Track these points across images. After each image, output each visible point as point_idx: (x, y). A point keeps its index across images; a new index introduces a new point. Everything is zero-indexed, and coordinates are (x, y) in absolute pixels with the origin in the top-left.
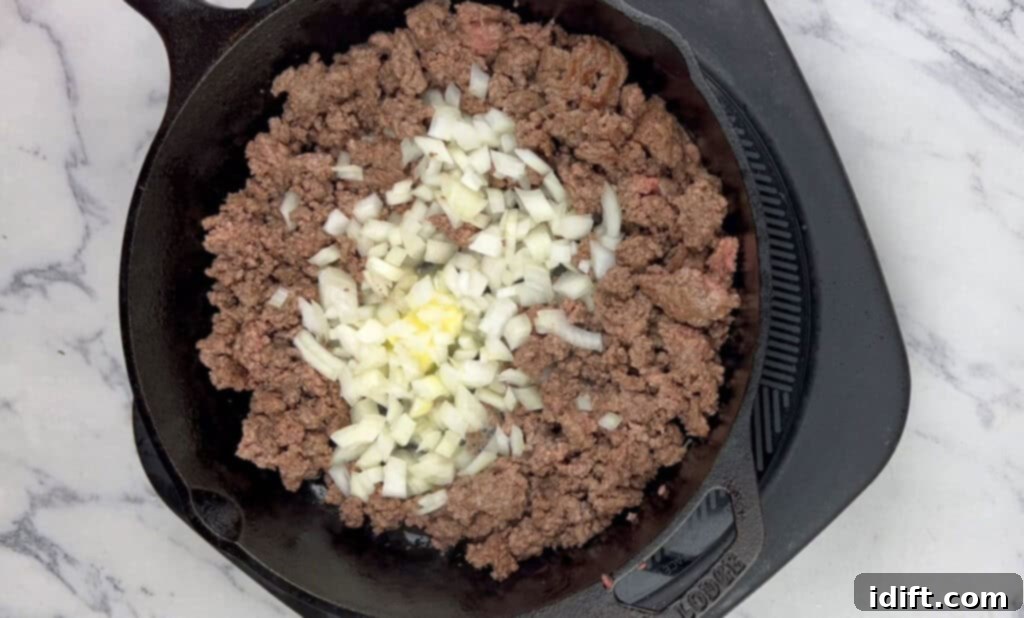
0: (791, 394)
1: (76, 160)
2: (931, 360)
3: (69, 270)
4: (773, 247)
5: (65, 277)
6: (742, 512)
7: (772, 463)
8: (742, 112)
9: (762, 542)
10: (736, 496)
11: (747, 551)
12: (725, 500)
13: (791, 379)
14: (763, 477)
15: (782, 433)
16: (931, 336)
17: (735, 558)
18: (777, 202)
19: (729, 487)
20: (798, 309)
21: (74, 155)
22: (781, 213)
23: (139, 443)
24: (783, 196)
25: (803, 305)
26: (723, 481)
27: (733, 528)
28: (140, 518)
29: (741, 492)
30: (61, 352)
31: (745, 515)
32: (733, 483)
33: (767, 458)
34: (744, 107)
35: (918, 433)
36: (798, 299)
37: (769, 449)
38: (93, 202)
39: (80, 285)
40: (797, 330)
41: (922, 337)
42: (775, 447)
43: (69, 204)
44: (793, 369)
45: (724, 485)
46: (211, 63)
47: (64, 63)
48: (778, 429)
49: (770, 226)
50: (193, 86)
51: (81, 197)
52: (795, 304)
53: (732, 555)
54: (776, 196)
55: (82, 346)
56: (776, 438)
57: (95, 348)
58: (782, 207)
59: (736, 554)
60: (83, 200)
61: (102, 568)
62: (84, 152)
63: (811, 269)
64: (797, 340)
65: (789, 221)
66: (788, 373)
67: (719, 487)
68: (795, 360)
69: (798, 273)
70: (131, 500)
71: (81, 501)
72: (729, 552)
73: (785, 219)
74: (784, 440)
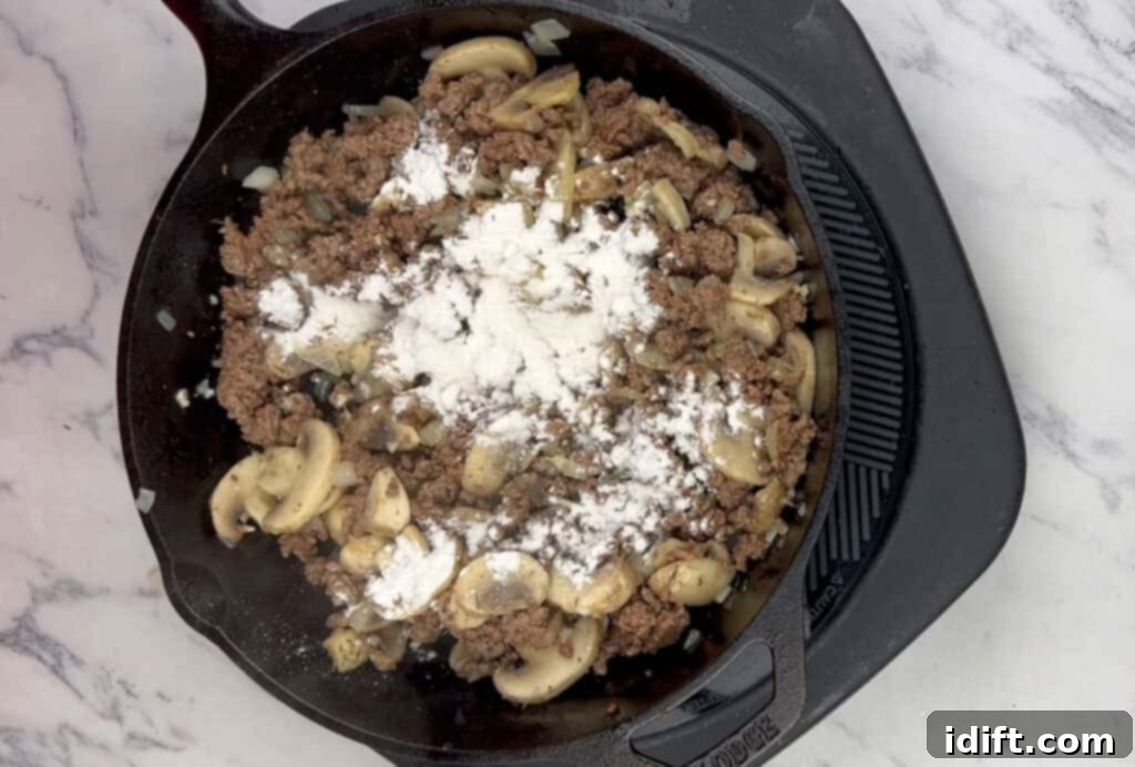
0: (891, 474)
1: (83, 212)
2: (1050, 436)
3: (75, 333)
5: (71, 343)
6: (783, 672)
8: (837, 156)
10: (780, 653)
13: (891, 458)
15: (882, 517)
18: (875, 258)
19: (772, 642)
21: (81, 204)
22: (880, 270)
24: (882, 251)
28: (156, 615)
29: (785, 649)
30: (67, 427)
31: (786, 675)
32: (778, 638)
33: (864, 546)
34: (839, 151)
35: (1035, 518)
37: (867, 537)
38: (102, 257)
39: (88, 351)
40: (897, 401)
41: (1039, 409)
42: (873, 533)
43: (76, 259)
44: (893, 446)
45: (767, 638)
47: (70, 102)
48: (877, 514)
51: (89, 252)
54: (874, 251)
55: (90, 420)
56: (874, 523)
57: (103, 423)
58: (882, 263)
59: (771, 717)
60: (91, 256)
61: (113, 670)
62: (93, 202)
63: (914, 334)
64: (898, 414)
65: (889, 280)
66: (888, 451)
67: (761, 640)
68: (895, 436)
69: (899, 337)
70: (145, 594)
71: (90, 595)
72: (764, 713)
73: (884, 277)
74: (883, 526)
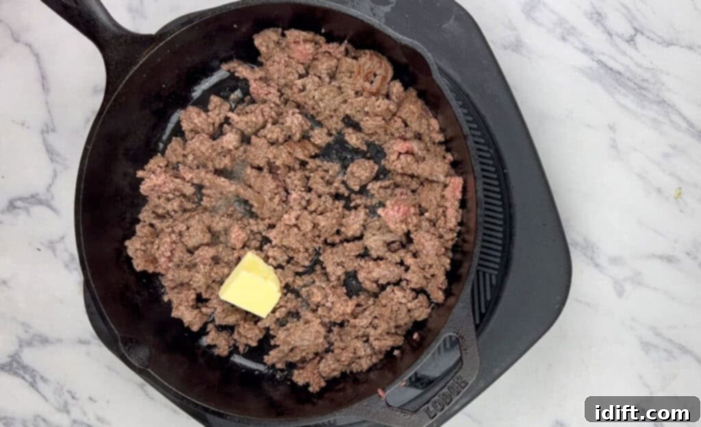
0: (497, 276)
1: (48, 129)
2: (585, 255)
3: (43, 198)
4: (485, 183)
5: (41, 202)
6: (466, 350)
7: (485, 319)
8: (467, 99)
9: (478, 368)
10: (462, 339)
11: (469, 374)
12: (456, 342)
13: (497, 266)
14: (479, 328)
15: (491, 300)
16: (585, 239)
17: (462, 378)
18: (488, 155)
19: (457, 333)
20: (501, 222)
21: (47, 126)
22: (491, 162)
23: (88, 306)
24: (491, 151)
25: (504, 220)
26: (454, 330)
27: (460, 360)
28: (88, 354)
29: (465, 337)
30: (39, 250)
31: (468, 351)
32: (460, 331)
33: (482, 316)
34: (467, 96)
35: (577, 301)
36: (501, 216)
37: (483, 310)
38: (58, 155)
39: (50, 207)
40: (500, 235)
41: (580, 239)
42: (487, 308)
43: (44, 156)
44: (498, 260)
45: (454, 332)
47: (40, 68)
48: (489, 298)
49: (483, 170)
50: (120, 83)
51: (51, 152)
52: (499, 219)
53: (460, 376)
54: (487, 152)
55: (51, 246)
56: (488, 304)
57: (60, 247)
58: (491, 158)
59: (462, 375)
60: (52, 154)
61: (65, 385)
62: (53, 123)
63: (509, 197)
64: (500, 242)
65: (496, 167)
66: (495, 263)
67: (451, 334)
68: (499, 254)
69: (501, 200)
70: (82, 342)
71: (52, 343)
72: (458, 374)
73: (493, 166)
74: (493, 305)
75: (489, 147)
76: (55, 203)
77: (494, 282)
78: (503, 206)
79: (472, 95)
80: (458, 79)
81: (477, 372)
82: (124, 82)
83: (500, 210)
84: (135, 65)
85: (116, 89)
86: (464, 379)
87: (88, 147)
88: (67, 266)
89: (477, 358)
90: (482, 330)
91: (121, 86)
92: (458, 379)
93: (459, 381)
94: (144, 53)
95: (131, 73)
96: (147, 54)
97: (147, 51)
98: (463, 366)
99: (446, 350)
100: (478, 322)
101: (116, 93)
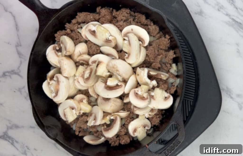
0: (193, 102)
1: (18, 45)
2: (227, 94)
3: (17, 71)
4: (186, 65)
5: (16, 73)
6: (180, 129)
7: (188, 118)
8: (181, 33)
9: (184, 136)
10: (178, 125)
11: (181, 139)
12: (176, 128)
13: (193, 98)
14: (185, 122)
15: (191, 111)
16: (227, 88)
17: (178, 140)
18: (189, 55)
19: (176, 123)
20: (194, 81)
22: (190, 58)
23: (34, 114)
24: (191, 54)
25: (196, 80)
26: (175, 121)
27: (178, 133)
28: (34, 132)
29: (179, 124)
30: (15, 92)
32: (177, 122)
33: (187, 117)
34: (181, 32)
35: (224, 111)
36: (194, 79)
37: (187, 115)
39: (19, 75)
40: (194, 86)
44: (193, 96)
45: (175, 122)
46: (49, 22)
47: (15, 21)
48: (190, 110)
49: (186, 60)
51: (19, 54)
52: (194, 80)
53: (177, 139)
54: (189, 54)
55: (20, 90)
56: (189, 112)
58: (191, 56)
59: (178, 139)
61: (25, 144)
62: (20, 43)
63: (198, 71)
64: (194, 89)
65: (192, 60)
66: (192, 97)
67: (174, 123)
68: (194, 93)
69: (195, 72)
70: (31, 127)
71: (20, 128)
72: (177, 138)
73: (191, 59)
74: (191, 113)
75: (190, 52)
76: (21, 74)
77: (192, 104)
78: (195, 75)
79: (183, 32)
80: (178, 26)
81: (184, 138)
82: (46, 27)
83: (194, 76)
84: (50, 21)
85: (43, 30)
86: (179, 140)
87: (32, 52)
88: (26, 98)
89: (184, 133)
90: (187, 123)
91: (45, 29)
92: (177, 140)
93: (177, 141)
94: (54, 16)
95: (49, 24)
96: (55, 16)
97: (55, 15)
98: (179, 136)
99: (173, 130)
100: (185, 119)
101: (43, 32)
